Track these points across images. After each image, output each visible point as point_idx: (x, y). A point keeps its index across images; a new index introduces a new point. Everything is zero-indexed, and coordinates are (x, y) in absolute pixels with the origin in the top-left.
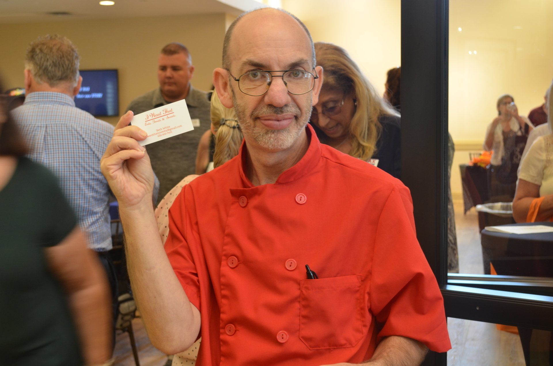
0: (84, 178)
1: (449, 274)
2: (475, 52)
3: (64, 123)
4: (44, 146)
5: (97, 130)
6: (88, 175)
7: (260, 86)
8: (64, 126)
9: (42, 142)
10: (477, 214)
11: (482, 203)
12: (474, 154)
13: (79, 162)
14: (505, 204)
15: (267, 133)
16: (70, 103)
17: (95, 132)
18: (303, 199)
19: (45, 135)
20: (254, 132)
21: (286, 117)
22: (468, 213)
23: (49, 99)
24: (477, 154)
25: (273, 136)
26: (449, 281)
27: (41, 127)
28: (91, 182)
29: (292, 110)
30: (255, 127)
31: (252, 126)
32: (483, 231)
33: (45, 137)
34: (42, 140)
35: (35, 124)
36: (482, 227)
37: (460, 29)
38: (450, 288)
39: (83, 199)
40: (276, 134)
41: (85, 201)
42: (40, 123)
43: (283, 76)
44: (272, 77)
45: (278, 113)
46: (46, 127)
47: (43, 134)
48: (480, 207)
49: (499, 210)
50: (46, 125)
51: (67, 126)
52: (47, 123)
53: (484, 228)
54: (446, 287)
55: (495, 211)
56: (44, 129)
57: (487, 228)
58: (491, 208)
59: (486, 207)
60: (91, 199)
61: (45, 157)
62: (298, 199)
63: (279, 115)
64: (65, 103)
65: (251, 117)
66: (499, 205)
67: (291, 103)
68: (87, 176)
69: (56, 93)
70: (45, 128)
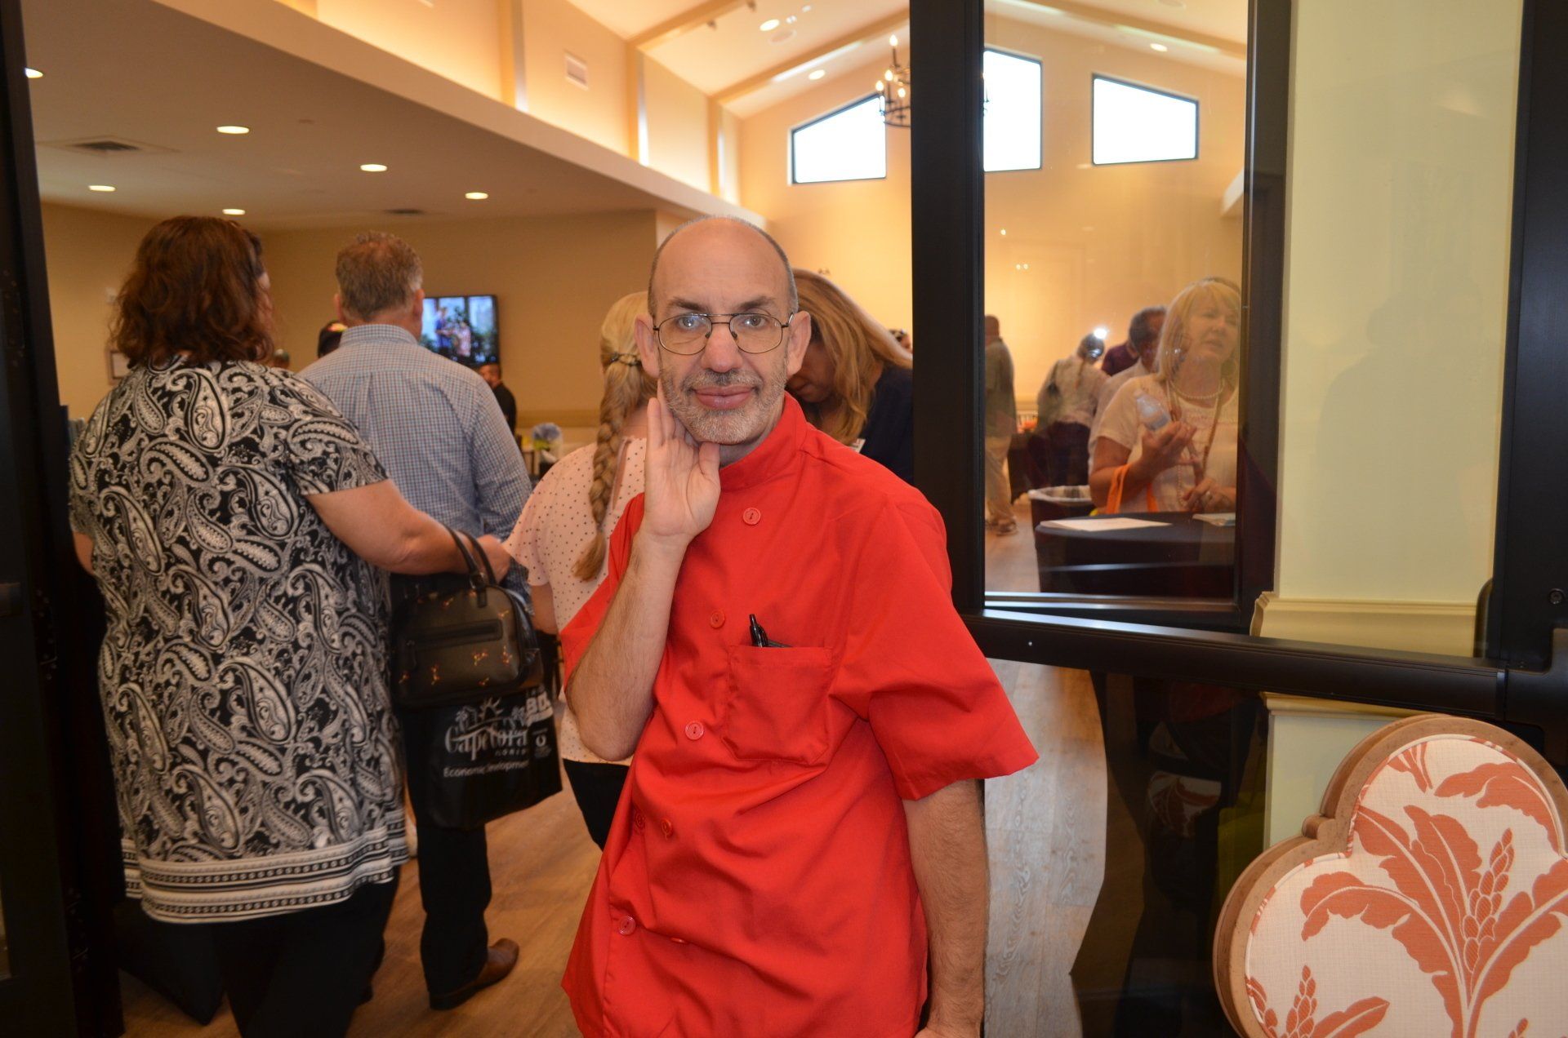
0: (434, 450)
1: (987, 593)
2: (1026, 266)
3: (397, 369)
4: (369, 405)
5: (448, 374)
6: (439, 444)
7: (695, 339)
8: (398, 374)
9: (366, 400)
10: (1029, 503)
11: (1036, 487)
12: (1025, 416)
13: (432, 432)
14: (1070, 488)
15: (706, 416)
16: (408, 340)
17: (447, 377)
18: (755, 516)
19: (369, 389)
20: (689, 413)
21: (735, 391)
22: (1017, 502)
23: (374, 335)
24: (1029, 415)
25: (716, 420)
26: (987, 603)
27: (364, 377)
28: (446, 456)
29: (745, 379)
30: (689, 404)
31: (685, 403)
32: (1038, 528)
33: (369, 392)
34: (366, 396)
35: (355, 375)
36: (1036, 523)
37: (1003, 232)
38: (989, 614)
39: (436, 482)
40: (720, 417)
41: (440, 485)
42: (361, 372)
43: (729, 323)
44: (712, 324)
45: (720, 385)
46: (372, 376)
47: (367, 387)
48: (1034, 494)
49: (1061, 496)
50: (371, 373)
51: (402, 374)
52: (372, 371)
53: (1039, 523)
54: (982, 612)
55: (1056, 499)
56: (368, 380)
57: (1044, 524)
58: (1050, 494)
59: (1042, 492)
60: (448, 481)
61: (371, 422)
62: (746, 517)
63: (723, 388)
64: (399, 339)
65: (682, 390)
66: (1061, 489)
67: (745, 368)
68: (437, 448)
69: (384, 325)
70: (369, 378)
